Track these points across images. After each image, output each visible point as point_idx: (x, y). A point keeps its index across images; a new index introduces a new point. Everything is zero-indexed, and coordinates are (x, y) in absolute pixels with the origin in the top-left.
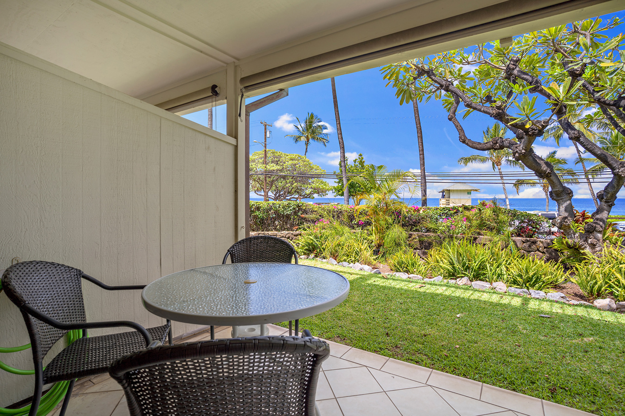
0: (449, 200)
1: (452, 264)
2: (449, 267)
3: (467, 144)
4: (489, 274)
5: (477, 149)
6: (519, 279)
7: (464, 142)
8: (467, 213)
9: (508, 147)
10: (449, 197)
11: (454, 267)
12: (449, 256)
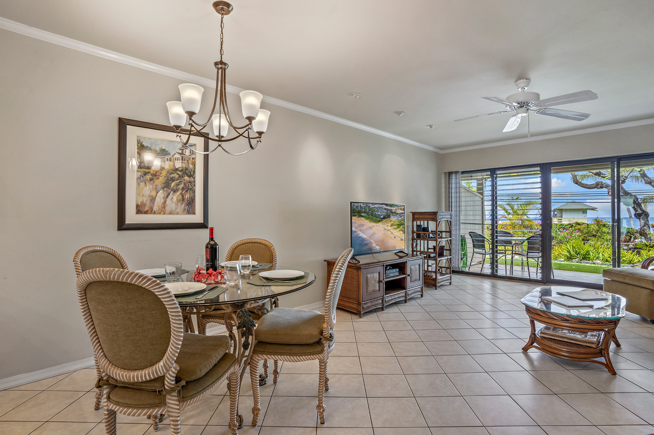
0: (561, 220)
1: (569, 252)
2: (568, 254)
3: (579, 185)
4: (592, 257)
5: (585, 188)
6: (609, 259)
7: (577, 183)
8: (579, 227)
9: (605, 187)
10: (562, 217)
11: (570, 254)
12: (567, 248)
